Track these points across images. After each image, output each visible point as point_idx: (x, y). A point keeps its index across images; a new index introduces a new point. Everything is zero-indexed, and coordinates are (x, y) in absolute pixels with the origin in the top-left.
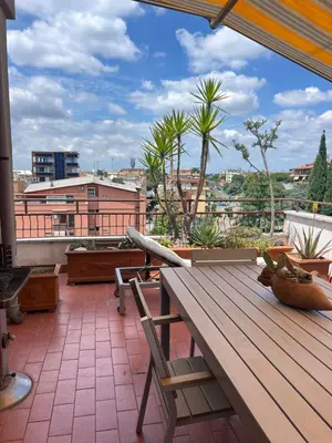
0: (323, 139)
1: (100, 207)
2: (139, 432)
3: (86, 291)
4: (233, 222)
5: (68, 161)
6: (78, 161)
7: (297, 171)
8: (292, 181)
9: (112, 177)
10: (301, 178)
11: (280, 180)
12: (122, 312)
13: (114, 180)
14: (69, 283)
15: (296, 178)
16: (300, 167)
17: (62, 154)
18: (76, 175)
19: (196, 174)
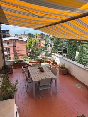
5: (6, 32)
6: (9, 32)
9: (19, 37)
12: (23, 73)
14: (14, 69)
18: (9, 36)
19: (42, 35)
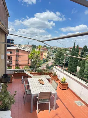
0: (75, 43)
1: (19, 55)
2: (24, 97)
3: (17, 79)
4: (53, 60)
5: (11, 42)
6: (14, 42)
7: (70, 48)
8: (69, 51)
9: (22, 47)
10: (71, 50)
11: (66, 50)
12: (22, 83)
13: (23, 48)
14: (14, 78)
15: (70, 50)
16: (71, 47)
17: (10, 40)
18: (13, 46)
19: (45, 47)
